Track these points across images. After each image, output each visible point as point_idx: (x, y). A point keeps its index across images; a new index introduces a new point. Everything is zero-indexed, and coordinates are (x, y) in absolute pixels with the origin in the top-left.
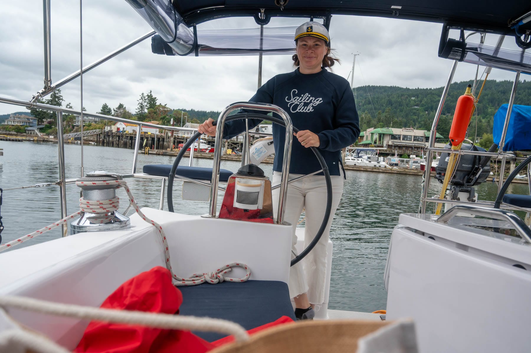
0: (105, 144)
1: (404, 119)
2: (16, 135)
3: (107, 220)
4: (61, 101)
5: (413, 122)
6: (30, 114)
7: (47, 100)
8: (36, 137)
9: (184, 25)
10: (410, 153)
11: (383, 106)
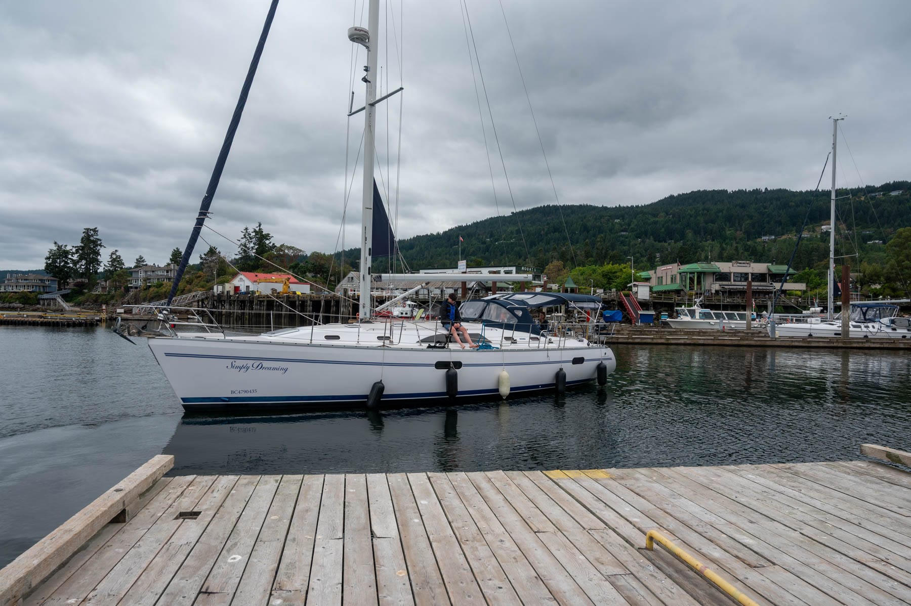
2: (22, 309)
4: (99, 247)
6: (45, 272)
7: (76, 247)
11: (575, 234)
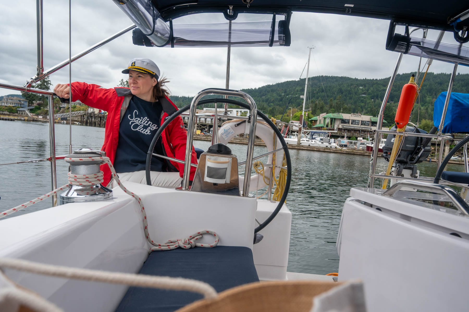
0: (88, 124)
1: (353, 105)
2: (9, 115)
3: (93, 192)
4: (49, 85)
5: (361, 108)
6: (22, 96)
7: (37, 84)
8: (27, 117)
9: (161, 20)
10: (358, 136)
11: (334, 94)
